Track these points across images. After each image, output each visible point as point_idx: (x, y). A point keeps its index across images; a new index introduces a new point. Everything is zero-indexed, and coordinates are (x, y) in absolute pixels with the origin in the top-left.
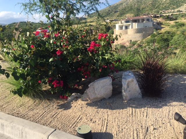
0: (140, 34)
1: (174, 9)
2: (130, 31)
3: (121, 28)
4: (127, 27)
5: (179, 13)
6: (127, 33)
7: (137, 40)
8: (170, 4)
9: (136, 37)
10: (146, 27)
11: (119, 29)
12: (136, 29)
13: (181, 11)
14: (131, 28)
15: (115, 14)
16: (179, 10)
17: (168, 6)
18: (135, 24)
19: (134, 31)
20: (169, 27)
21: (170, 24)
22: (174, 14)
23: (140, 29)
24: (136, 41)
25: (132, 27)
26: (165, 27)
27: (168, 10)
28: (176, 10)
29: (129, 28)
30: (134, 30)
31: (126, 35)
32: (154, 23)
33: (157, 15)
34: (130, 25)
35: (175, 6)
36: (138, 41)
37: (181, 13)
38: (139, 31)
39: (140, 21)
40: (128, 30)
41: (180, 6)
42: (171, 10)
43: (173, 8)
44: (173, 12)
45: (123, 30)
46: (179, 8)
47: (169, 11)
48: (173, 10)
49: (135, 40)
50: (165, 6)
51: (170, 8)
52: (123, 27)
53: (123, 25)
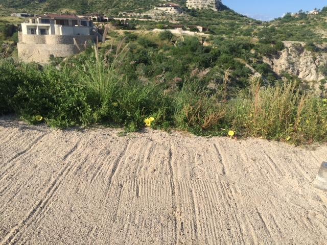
0: (69, 46)
1: (140, 12)
2: (50, 38)
3: (32, 30)
4: (43, 31)
5: (146, 20)
6: (44, 42)
7: (64, 56)
8: (135, 4)
9: (61, 51)
10: (79, 34)
11: (28, 33)
12: (61, 36)
13: (150, 18)
14: (52, 34)
15: (40, 5)
16: (147, 16)
17: (132, 6)
18: (59, 27)
19: (57, 39)
20: (116, 38)
21: (118, 34)
22: (140, 21)
23: (68, 36)
24: (61, 57)
25: (53, 32)
26: (110, 39)
27: (132, 12)
28: (143, 15)
29: (48, 34)
30: (57, 37)
31: (43, 45)
32: (94, 30)
33: (105, 18)
34: (48, 27)
35: (142, 8)
36: (64, 58)
37: (150, 20)
38: (65, 40)
39: (70, 23)
40: (46, 36)
41: (149, 9)
42: (136, 13)
43: (140, 10)
44: (139, 17)
45: (35, 35)
46: (147, 12)
47: (134, 14)
48: (138, 14)
49: (58, 55)
50: (128, 6)
51: (136, 9)
52: (35, 29)
53: (36, 26)
